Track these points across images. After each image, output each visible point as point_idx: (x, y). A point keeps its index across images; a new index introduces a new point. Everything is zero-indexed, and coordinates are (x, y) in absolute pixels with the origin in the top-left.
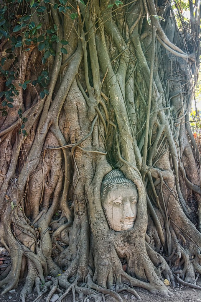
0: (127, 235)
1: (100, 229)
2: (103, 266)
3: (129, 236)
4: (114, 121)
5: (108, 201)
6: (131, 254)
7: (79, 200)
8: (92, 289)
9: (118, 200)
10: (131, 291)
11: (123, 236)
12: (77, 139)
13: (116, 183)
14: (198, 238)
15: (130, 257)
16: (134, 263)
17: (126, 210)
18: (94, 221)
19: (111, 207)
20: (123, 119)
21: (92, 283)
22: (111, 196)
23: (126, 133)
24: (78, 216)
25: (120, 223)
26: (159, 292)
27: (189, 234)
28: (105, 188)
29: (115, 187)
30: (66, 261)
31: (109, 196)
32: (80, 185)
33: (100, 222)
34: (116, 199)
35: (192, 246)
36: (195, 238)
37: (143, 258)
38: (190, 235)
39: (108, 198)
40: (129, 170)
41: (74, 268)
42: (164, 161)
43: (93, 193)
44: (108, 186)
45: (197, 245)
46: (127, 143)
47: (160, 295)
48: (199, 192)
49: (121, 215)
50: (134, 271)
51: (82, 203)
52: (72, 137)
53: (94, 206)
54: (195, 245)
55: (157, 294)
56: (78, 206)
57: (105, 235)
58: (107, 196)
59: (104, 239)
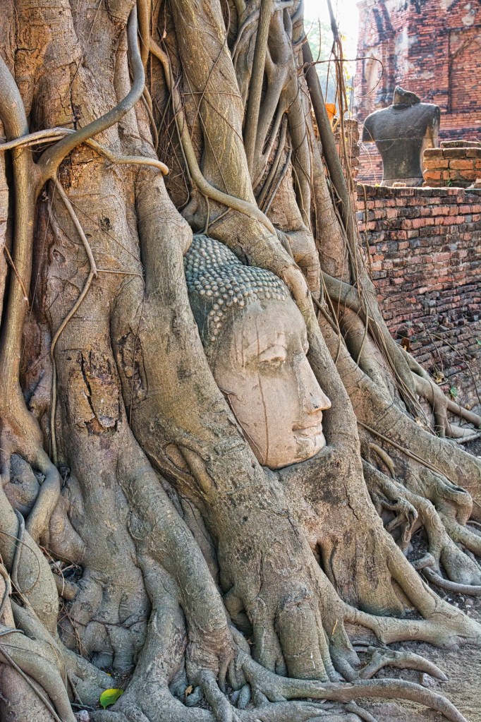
0: (323, 474)
1: (243, 469)
2: (298, 605)
3: (329, 476)
4: (164, 36)
5: (240, 358)
6: (340, 537)
7: (94, 374)
8: (290, 699)
9: (276, 348)
10: (413, 662)
11: (310, 480)
12: (78, 107)
13: (252, 286)
14: (425, 445)
15: (334, 550)
16: (353, 566)
17: (305, 385)
18: (204, 444)
19: (251, 379)
20: (216, 32)
21: (281, 679)
22: (251, 338)
23: (230, 90)
24: (97, 439)
25: (293, 434)
26: (465, 637)
27: (397, 437)
28: (216, 307)
29: (254, 303)
30: (102, 629)
31: (240, 337)
32: (96, 309)
33: (233, 445)
34: (269, 348)
35: (415, 470)
36: (418, 448)
37: (384, 542)
38: (399, 439)
39: (239, 347)
40: (256, 233)
41: (174, 645)
42: (286, 199)
43: (177, 334)
44: (225, 300)
45: (427, 467)
46: (232, 127)
47: (474, 647)
48: (351, 301)
49: (294, 405)
50: (357, 594)
51: (110, 384)
52: (57, 96)
53: (190, 386)
54: (423, 467)
55: (462, 646)
56: (89, 398)
57: (265, 488)
58: (230, 340)
59: (266, 505)
